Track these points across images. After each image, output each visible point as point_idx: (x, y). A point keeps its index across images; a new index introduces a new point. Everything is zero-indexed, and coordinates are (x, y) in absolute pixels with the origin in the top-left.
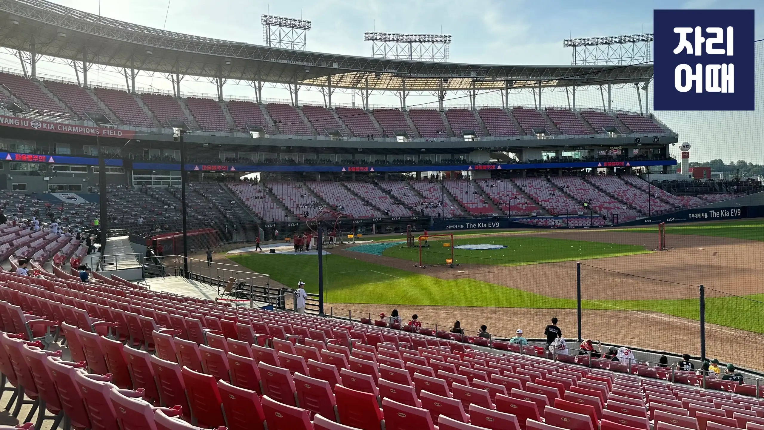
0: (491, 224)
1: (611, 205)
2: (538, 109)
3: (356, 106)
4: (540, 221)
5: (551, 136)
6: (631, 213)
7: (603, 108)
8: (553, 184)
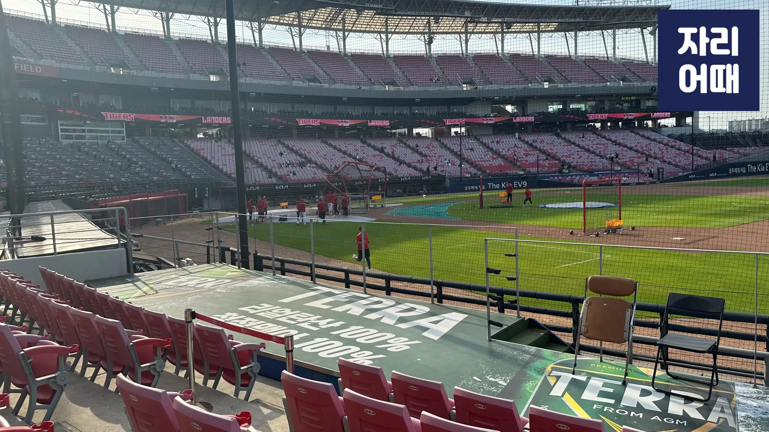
0: (518, 183)
2: (536, 56)
3: (331, 50)
4: (575, 179)
5: (559, 85)
6: (668, 168)
7: (606, 56)
8: (565, 139)
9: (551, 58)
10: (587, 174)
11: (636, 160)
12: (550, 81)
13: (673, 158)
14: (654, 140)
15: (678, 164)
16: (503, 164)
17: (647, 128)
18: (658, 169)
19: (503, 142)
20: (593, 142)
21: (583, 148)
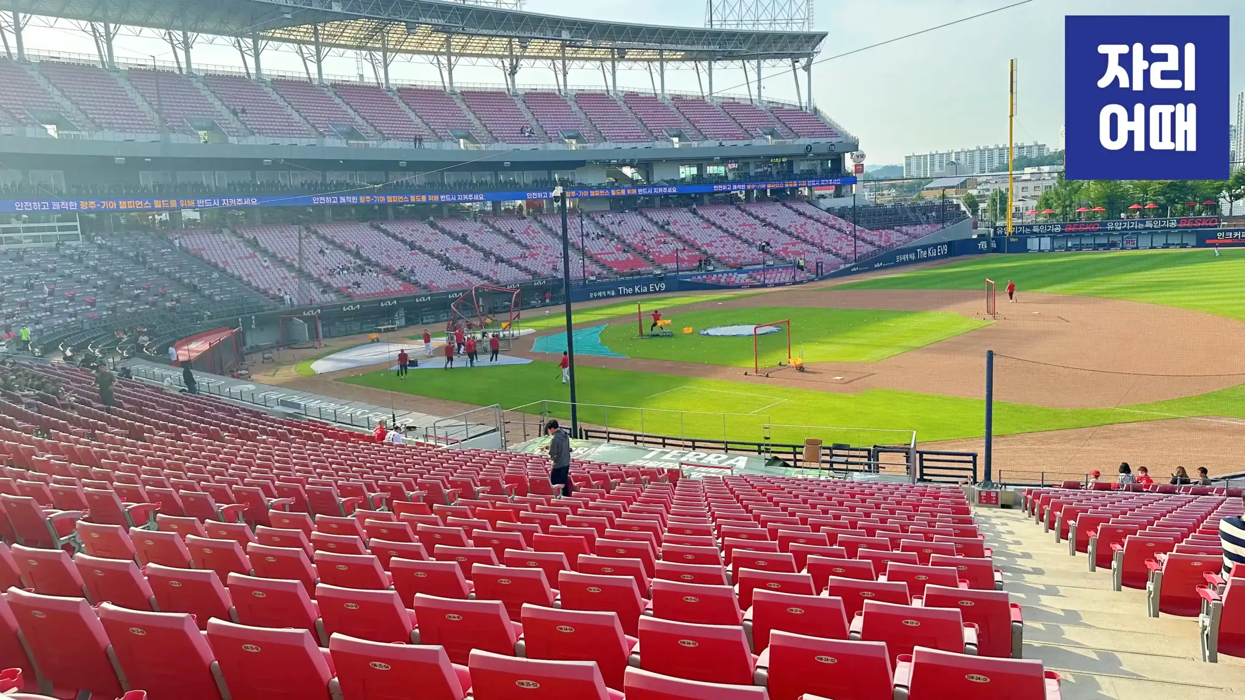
0: (654, 286)
1: (797, 248)
2: (660, 97)
3: (366, 80)
4: (721, 278)
5: (693, 143)
6: (829, 258)
7: (749, 98)
8: (702, 217)
9: (678, 99)
10: (735, 272)
11: (791, 248)
12: (680, 136)
13: (833, 244)
14: (810, 217)
15: (840, 252)
16: (631, 258)
17: (801, 199)
18: (817, 263)
19: (627, 223)
20: (737, 222)
21: (726, 231)
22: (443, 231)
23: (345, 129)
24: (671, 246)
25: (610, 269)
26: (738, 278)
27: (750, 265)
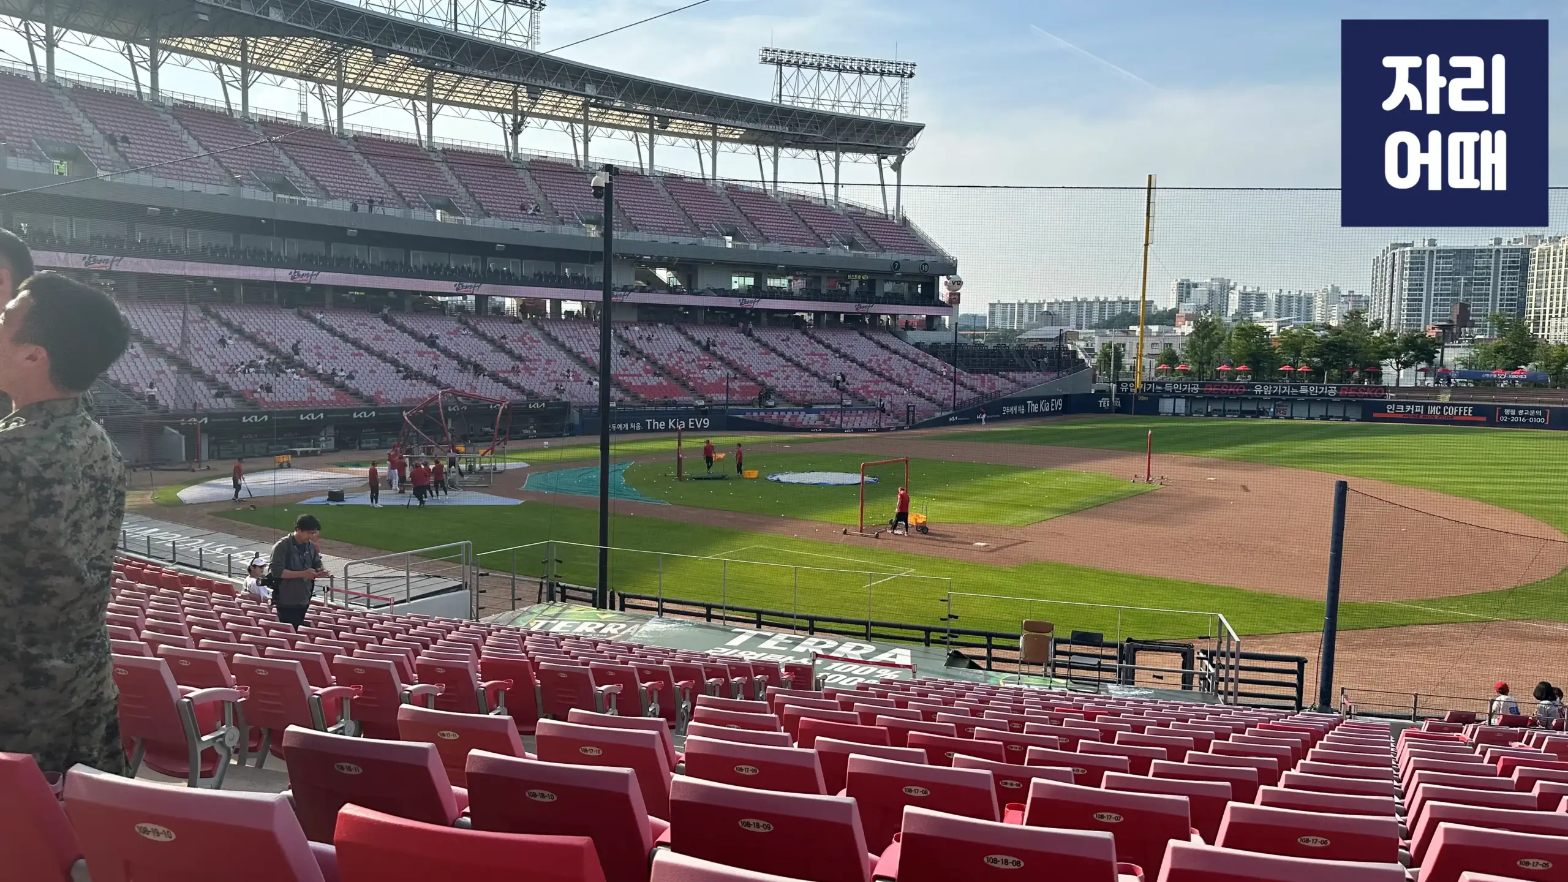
0: (695, 421)
1: (881, 387)
2: (710, 184)
3: (310, 121)
4: (784, 417)
5: (751, 244)
6: (920, 403)
7: (823, 198)
8: (758, 340)
9: (733, 190)
10: (802, 410)
11: (872, 387)
12: (735, 235)
13: (925, 386)
14: (896, 352)
15: (934, 396)
16: (665, 384)
17: (883, 329)
18: (908, 407)
19: (659, 339)
20: (803, 350)
21: (790, 360)
22: (403, 329)
23: (273, 180)
24: (719, 373)
25: (635, 397)
26: (806, 418)
27: (822, 404)
